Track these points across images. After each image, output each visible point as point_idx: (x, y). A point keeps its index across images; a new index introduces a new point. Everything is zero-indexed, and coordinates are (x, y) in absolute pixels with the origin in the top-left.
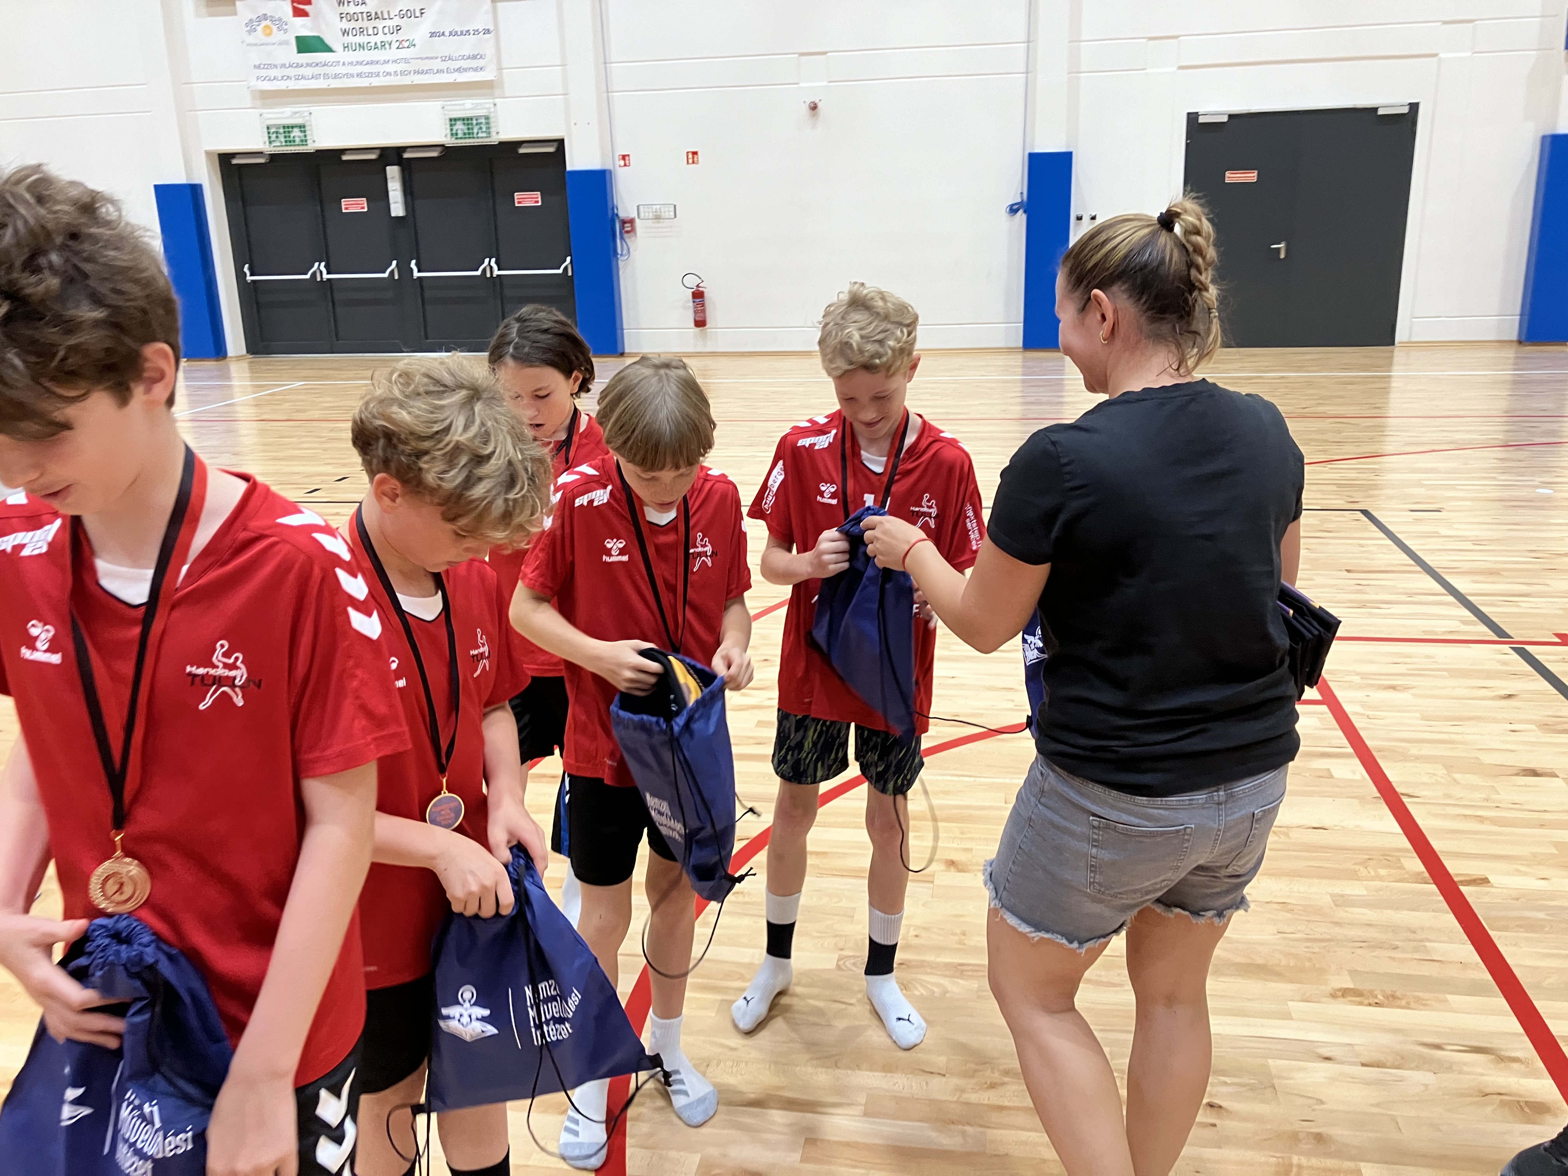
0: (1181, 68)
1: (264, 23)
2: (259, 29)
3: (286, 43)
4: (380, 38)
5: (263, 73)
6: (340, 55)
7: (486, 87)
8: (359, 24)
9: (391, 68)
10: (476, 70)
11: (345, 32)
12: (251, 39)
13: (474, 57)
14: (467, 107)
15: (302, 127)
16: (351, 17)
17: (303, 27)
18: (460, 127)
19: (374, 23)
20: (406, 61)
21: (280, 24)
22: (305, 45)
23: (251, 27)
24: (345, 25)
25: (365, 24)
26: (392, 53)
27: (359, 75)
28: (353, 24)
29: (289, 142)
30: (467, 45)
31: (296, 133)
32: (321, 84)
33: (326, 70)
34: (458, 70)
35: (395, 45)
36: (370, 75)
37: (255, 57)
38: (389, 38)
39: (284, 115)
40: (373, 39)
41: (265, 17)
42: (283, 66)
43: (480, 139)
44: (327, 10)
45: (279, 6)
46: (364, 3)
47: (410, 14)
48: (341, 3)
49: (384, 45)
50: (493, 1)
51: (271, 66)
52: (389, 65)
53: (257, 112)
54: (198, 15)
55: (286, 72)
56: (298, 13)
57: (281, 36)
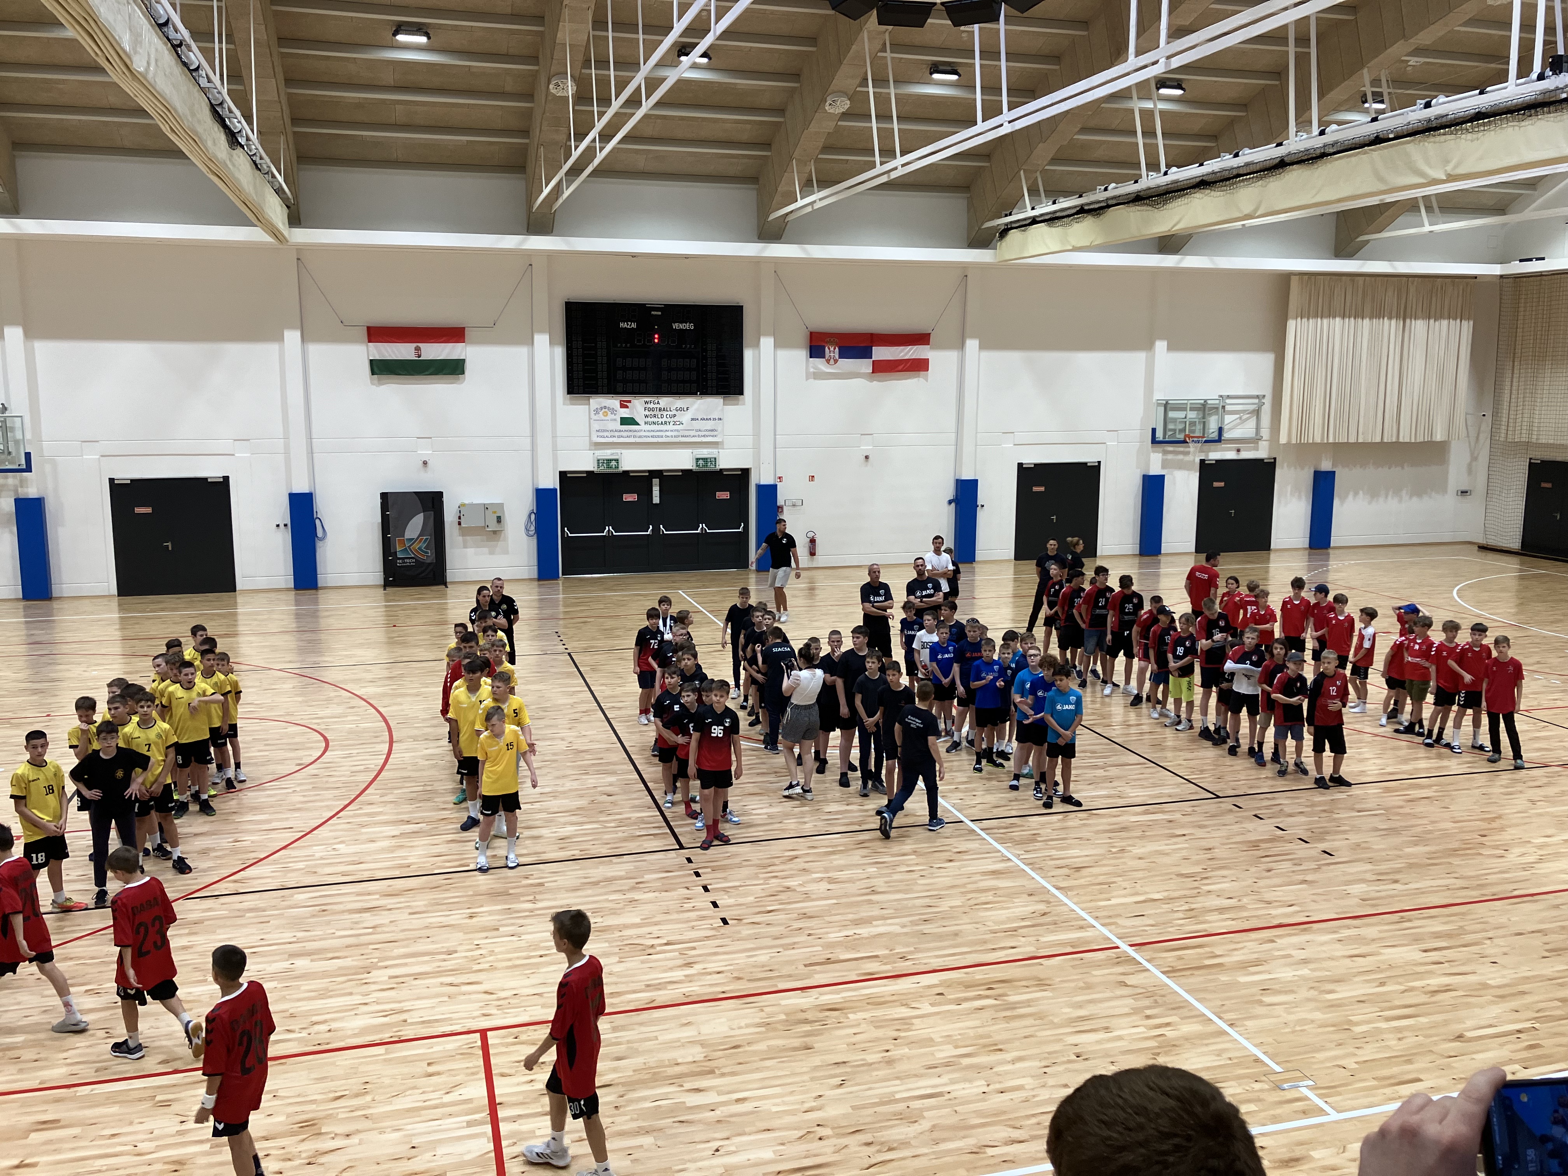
0: (1014, 445)
1: (604, 410)
2: (601, 413)
3: (615, 420)
4: (665, 419)
5: (600, 434)
6: (643, 427)
7: (715, 445)
8: (655, 413)
9: (668, 434)
10: (712, 436)
11: (646, 416)
12: (596, 417)
13: (712, 430)
14: (704, 453)
15: (617, 460)
16: (650, 409)
17: (625, 413)
18: (701, 462)
19: (662, 413)
20: (678, 431)
21: (613, 411)
22: (625, 421)
23: (597, 411)
24: (647, 413)
25: (659, 413)
26: (670, 427)
27: (652, 436)
28: (651, 413)
29: (609, 467)
30: (709, 425)
31: (613, 463)
32: (632, 440)
33: (635, 433)
34: (704, 436)
35: (672, 423)
36: (659, 436)
37: (596, 426)
38: (669, 420)
39: (607, 454)
40: (660, 420)
41: (605, 407)
42: (612, 431)
43: (711, 467)
44: (638, 406)
45: (613, 402)
46: (658, 403)
47: (681, 409)
48: (646, 402)
49: (666, 423)
50: (724, 404)
51: (605, 431)
52: (669, 432)
53: (592, 452)
54: (564, 404)
55: (612, 434)
56: (623, 406)
57: (613, 417)
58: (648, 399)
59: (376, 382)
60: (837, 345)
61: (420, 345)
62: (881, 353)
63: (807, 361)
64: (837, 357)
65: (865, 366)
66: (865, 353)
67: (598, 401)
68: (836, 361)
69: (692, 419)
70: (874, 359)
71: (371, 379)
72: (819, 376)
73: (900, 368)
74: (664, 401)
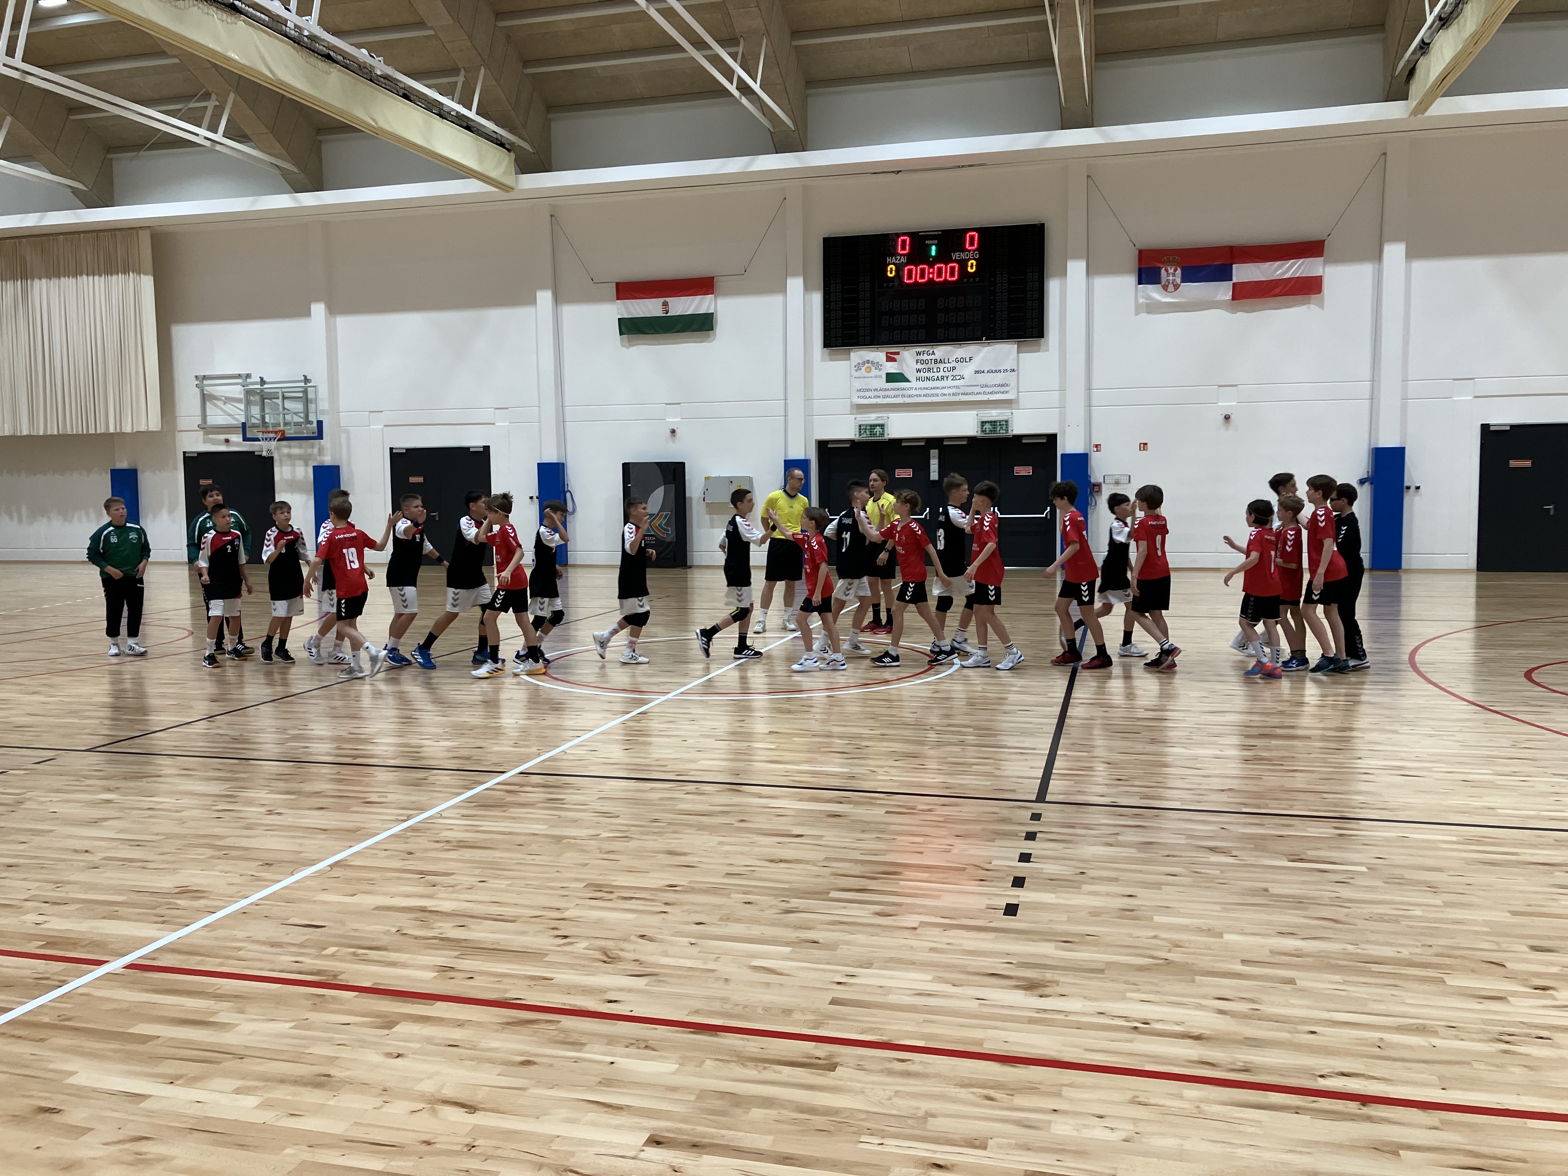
0: (1475, 397)
1: (867, 365)
2: (863, 368)
3: (880, 377)
4: (941, 373)
5: (862, 394)
6: (914, 384)
7: (1007, 403)
8: (929, 366)
9: (946, 391)
10: (1003, 393)
11: (918, 371)
12: (858, 374)
13: (1003, 385)
14: (994, 414)
15: (882, 426)
16: (923, 362)
17: (892, 367)
18: (988, 427)
19: (938, 365)
20: (958, 387)
21: (878, 366)
22: (891, 378)
23: (858, 367)
24: (919, 366)
25: (935, 366)
26: (948, 383)
27: (925, 396)
28: (924, 366)
29: (873, 434)
30: (999, 378)
31: (878, 429)
32: (900, 400)
33: (904, 392)
34: (991, 393)
35: (950, 378)
36: (933, 395)
37: (858, 384)
38: (947, 374)
39: (871, 418)
40: (936, 375)
41: (868, 362)
42: (876, 390)
43: (1001, 433)
44: (909, 358)
45: (878, 355)
46: (933, 353)
47: (962, 360)
48: (918, 353)
49: (943, 378)
50: (1018, 352)
51: (868, 390)
52: (946, 390)
53: (854, 416)
54: (822, 360)
55: (877, 393)
56: (890, 359)
57: (877, 372)
58: (920, 349)
59: (626, 343)
60: (1178, 265)
61: (667, 299)
62: (1244, 273)
63: (1136, 288)
64: (1178, 280)
65: (1223, 291)
66: (1223, 274)
67: (859, 355)
68: (1177, 287)
69: (977, 372)
70: (1235, 280)
71: (622, 340)
72: (1153, 308)
73: (1277, 290)
74: (941, 351)
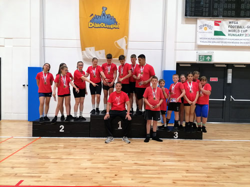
1: (205, 26)
2: (203, 28)
3: (211, 32)
4: (240, 33)
5: (202, 40)
6: (227, 37)
8: (235, 29)
9: (241, 41)
11: (230, 31)
12: (200, 31)
15: (211, 56)
16: (232, 27)
17: (217, 28)
19: (238, 29)
21: (210, 27)
22: (216, 33)
23: (201, 27)
26: (244, 37)
27: (232, 43)
28: (232, 29)
29: (205, 60)
31: (208, 58)
32: (220, 44)
33: (223, 41)
35: (244, 35)
36: (236, 43)
37: (200, 36)
38: (243, 33)
39: (205, 52)
40: (237, 33)
42: (209, 39)
44: (225, 24)
45: (210, 22)
46: (237, 23)
48: (230, 23)
49: (241, 35)
51: (205, 39)
53: (196, 51)
54: (182, 23)
55: (209, 40)
56: (216, 24)
57: (210, 30)
58: (231, 21)
67: (202, 21)
74: (241, 22)
